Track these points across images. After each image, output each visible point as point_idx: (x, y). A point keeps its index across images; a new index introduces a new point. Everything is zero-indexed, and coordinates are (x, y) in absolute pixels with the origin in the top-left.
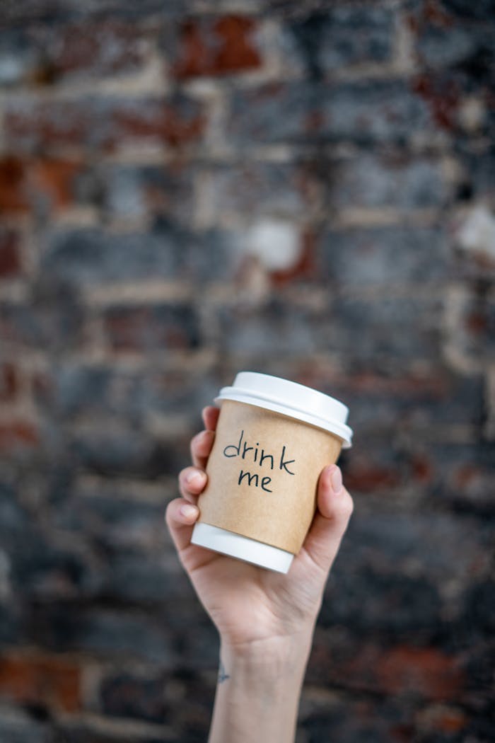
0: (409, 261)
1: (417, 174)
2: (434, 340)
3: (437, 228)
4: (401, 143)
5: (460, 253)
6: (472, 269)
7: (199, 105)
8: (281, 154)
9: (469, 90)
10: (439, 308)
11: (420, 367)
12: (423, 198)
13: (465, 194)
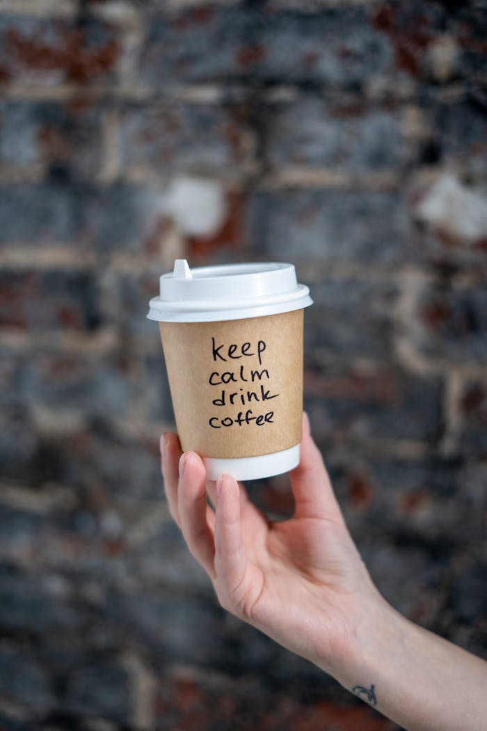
0: (358, 232)
1: (373, 127)
2: (385, 330)
3: (394, 192)
4: (356, 87)
5: (420, 225)
6: (436, 249)
7: (112, 29)
8: (208, 95)
9: (442, 26)
10: (392, 295)
11: (365, 365)
12: (378, 159)
13: (431, 155)
